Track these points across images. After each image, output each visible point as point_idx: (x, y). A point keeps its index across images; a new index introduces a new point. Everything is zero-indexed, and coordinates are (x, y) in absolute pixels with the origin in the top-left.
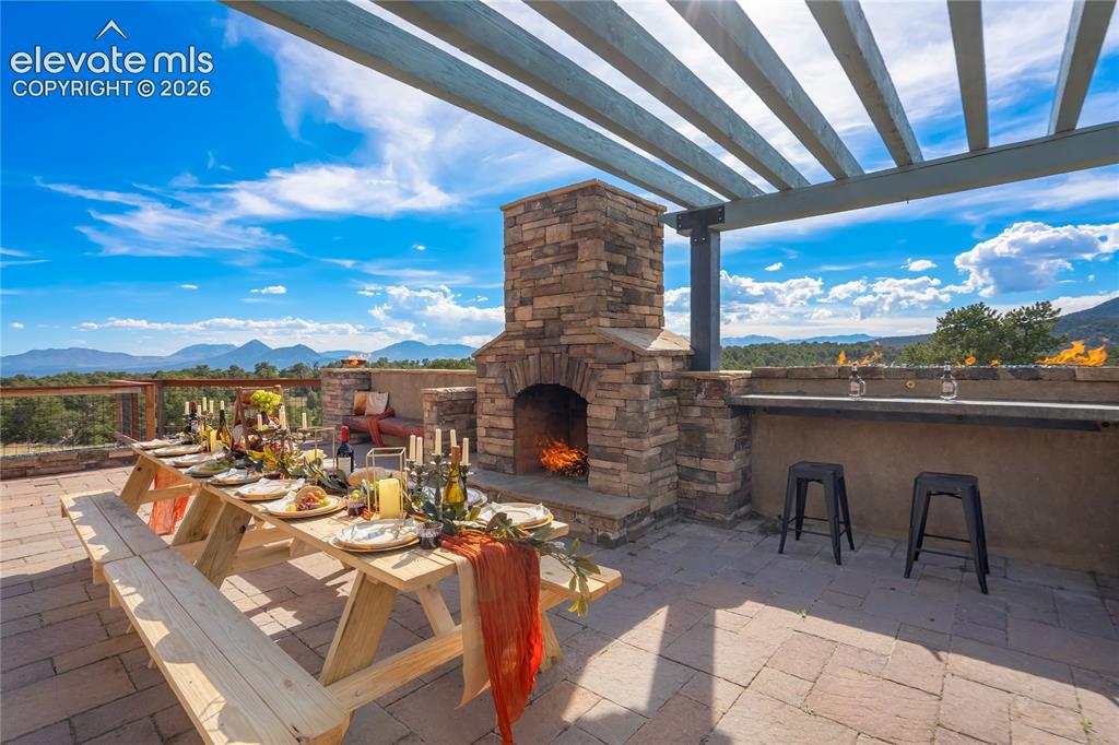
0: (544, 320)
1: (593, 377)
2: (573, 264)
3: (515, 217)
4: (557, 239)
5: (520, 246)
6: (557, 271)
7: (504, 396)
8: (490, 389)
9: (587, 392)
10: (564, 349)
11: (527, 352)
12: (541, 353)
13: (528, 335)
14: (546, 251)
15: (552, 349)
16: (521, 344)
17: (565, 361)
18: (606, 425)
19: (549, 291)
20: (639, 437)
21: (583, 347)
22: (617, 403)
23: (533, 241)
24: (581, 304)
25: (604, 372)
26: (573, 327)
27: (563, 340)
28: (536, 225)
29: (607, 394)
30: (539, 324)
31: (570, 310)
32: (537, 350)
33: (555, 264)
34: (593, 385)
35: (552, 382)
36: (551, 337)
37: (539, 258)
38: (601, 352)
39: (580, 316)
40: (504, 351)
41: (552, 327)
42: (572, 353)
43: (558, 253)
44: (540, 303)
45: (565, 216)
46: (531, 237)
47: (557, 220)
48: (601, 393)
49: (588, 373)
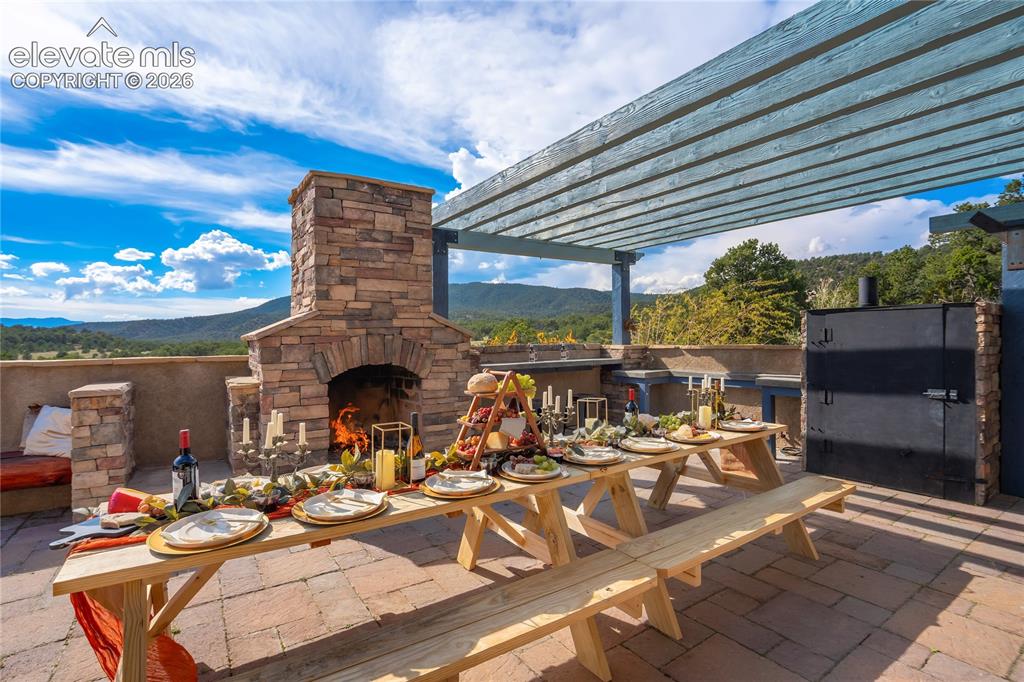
0: (372, 302)
1: (427, 356)
2: (408, 255)
3: (332, 189)
4: (389, 228)
5: (341, 222)
6: (389, 258)
7: (318, 382)
8: (287, 376)
9: (420, 370)
10: (398, 331)
11: (349, 333)
12: (368, 334)
13: (350, 316)
14: (375, 235)
15: (382, 331)
16: (341, 325)
17: (398, 343)
18: (442, 394)
19: (380, 275)
21: (417, 330)
22: (451, 375)
23: (358, 221)
24: (416, 292)
25: (438, 351)
26: (406, 312)
27: (396, 323)
28: (362, 206)
29: (441, 369)
30: (367, 305)
31: (403, 295)
32: (363, 331)
33: (387, 251)
34: (428, 363)
35: (383, 363)
36: (380, 319)
37: (366, 240)
38: (436, 335)
39: (413, 303)
40: (313, 332)
41: (381, 310)
42: (406, 335)
43: (390, 241)
44: (367, 285)
45: (399, 210)
46: (356, 217)
47: (390, 210)
48: (435, 369)
49: (424, 352)
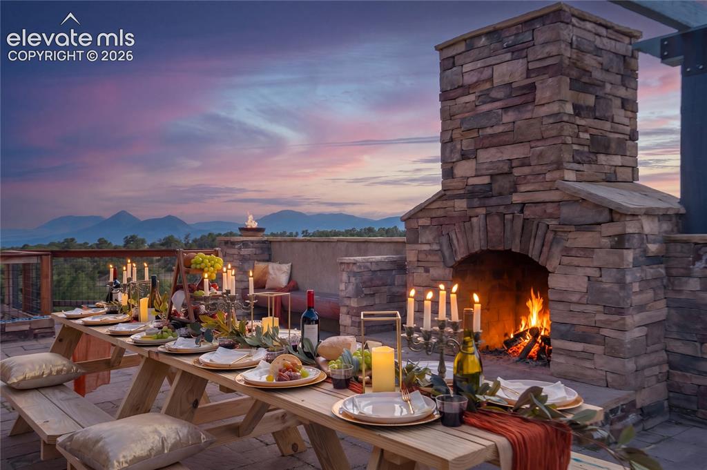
0: (492, 176)
1: (555, 240)
2: (530, 107)
3: (453, 57)
4: (507, 79)
5: (460, 91)
6: (508, 117)
7: (442, 265)
8: (422, 257)
9: (547, 259)
10: (519, 208)
11: (470, 213)
12: (486, 215)
13: (472, 194)
14: (494, 94)
15: (501, 209)
16: (461, 204)
17: (518, 224)
18: (575, 298)
19: (497, 142)
20: (620, 314)
21: (542, 206)
22: (591, 272)
23: (477, 84)
24: (541, 155)
25: (570, 235)
26: (528, 182)
27: (516, 198)
28: (479, 64)
29: (576, 261)
30: (486, 180)
31: (524, 163)
32: (482, 211)
33: (506, 109)
34: (556, 250)
35: (501, 248)
36: (500, 194)
37: (484, 103)
38: (566, 211)
39: (538, 169)
40: (440, 213)
41: (504, 183)
42: (528, 213)
43: (509, 96)
44: (486, 156)
45: (517, 51)
46: (475, 79)
47: (509, 56)
48: (566, 260)
49: (550, 236)
